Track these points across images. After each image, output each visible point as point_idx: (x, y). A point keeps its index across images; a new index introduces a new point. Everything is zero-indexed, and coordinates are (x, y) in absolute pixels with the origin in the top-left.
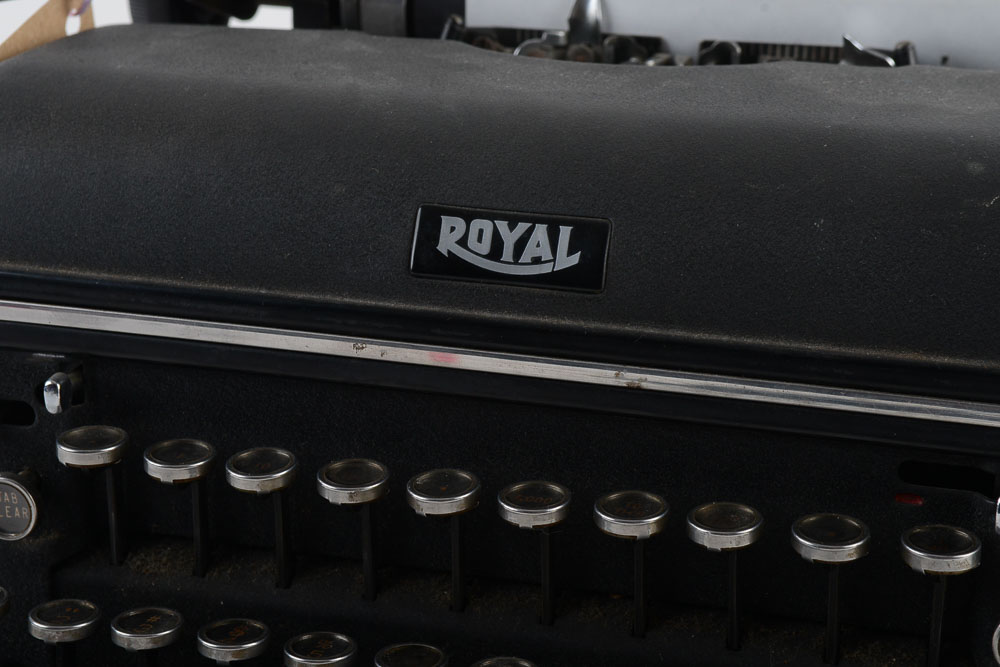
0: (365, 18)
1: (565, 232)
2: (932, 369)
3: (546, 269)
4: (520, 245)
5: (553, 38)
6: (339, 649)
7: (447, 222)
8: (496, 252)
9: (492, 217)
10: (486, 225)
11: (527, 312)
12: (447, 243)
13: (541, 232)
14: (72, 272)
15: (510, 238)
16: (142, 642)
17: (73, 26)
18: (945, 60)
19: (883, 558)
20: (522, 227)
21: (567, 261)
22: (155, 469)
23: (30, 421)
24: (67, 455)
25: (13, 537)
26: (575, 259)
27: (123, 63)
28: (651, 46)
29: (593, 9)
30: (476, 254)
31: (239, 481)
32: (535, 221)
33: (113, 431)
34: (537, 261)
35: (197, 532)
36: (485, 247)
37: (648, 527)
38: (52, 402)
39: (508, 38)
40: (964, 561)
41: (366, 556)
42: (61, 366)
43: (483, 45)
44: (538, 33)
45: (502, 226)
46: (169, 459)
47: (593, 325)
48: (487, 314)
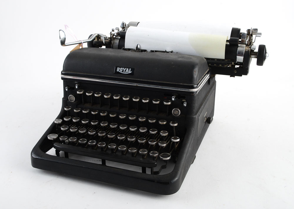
0: (114, 47)
1: (130, 69)
2: (175, 85)
3: (128, 73)
4: (125, 71)
5: (134, 50)
6: (106, 113)
7: (118, 68)
8: (123, 71)
9: (123, 68)
10: (122, 68)
11: (126, 78)
12: (118, 70)
13: (128, 69)
14: (79, 73)
15: (124, 70)
16: (86, 112)
17: (81, 48)
18: (177, 53)
19: (162, 103)
20: (126, 69)
21: (130, 72)
22: (87, 94)
23: (74, 89)
24: (78, 92)
25: (72, 102)
26: (131, 72)
27: (85, 51)
28: (145, 51)
29: (139, 47)
30: (121, 72)
31: (96, 95)
32: (127, 68)
33: (83, 90)
34: (127, 72)
35: (92, 102)
36: (122, 71)
37: (138, 100)
38: (77, 87)
39: (129, 50)
40: (170, 103)
41: (109, 104)
42: (77, 83)
43: (126, 50)
44: (133, 49)
45: (124, 68)
46: (88, 93)
47: (133, 79)
48: (122, 78)
